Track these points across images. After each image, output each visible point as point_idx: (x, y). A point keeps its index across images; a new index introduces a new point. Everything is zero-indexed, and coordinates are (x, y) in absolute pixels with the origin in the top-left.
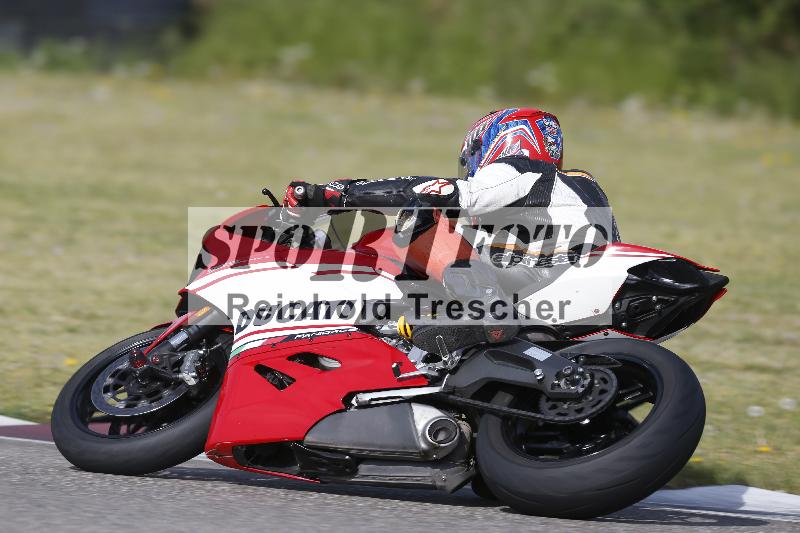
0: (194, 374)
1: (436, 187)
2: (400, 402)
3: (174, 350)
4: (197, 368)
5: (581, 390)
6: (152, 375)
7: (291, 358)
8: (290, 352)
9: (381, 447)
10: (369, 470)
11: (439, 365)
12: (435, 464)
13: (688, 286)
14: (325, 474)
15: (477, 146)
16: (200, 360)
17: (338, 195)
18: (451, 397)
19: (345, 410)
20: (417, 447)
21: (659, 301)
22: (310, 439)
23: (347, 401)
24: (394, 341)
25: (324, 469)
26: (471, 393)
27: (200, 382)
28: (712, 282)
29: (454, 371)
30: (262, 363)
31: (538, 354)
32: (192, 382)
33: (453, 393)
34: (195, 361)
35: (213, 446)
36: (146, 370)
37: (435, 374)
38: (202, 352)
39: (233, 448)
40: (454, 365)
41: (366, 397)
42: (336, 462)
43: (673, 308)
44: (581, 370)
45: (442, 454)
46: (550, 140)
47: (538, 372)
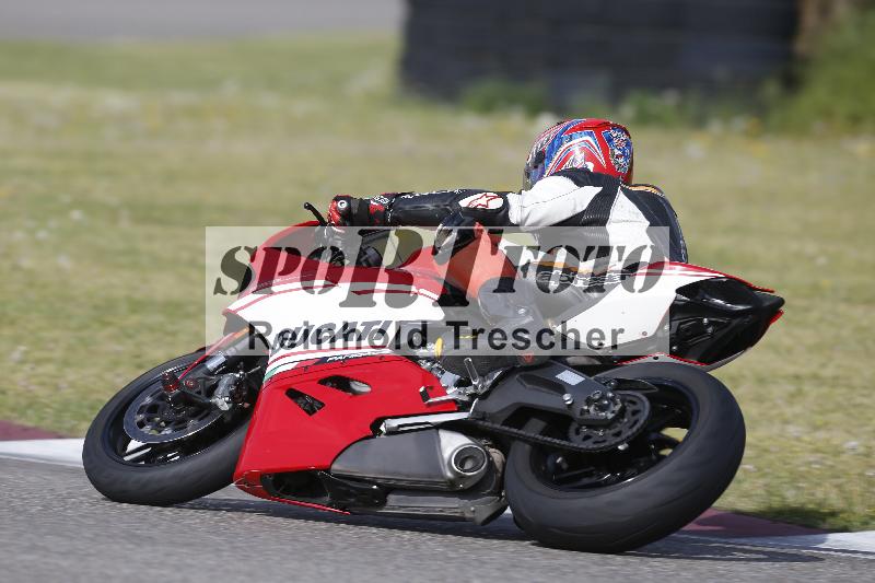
0: (227, 399)
1: (483, 201)
2: (427, 428)
3: (211, 373)
4: (231, 393)
5: (610, 416)
6: (185, 400)
7: (323, 382)
8: (322, 376)
9: (408, 476)
10: (398, 500)
11: (470, 390)
12: (463, 494)
13: (741, 307)
14: (354, 505)
15: (541, 158)
16: (235, 384)
17: (383, 209)
18: (481, 423)
19: (373, 437)
20: (443, 477)
21: (710, 323)
22: (336, 467)
23: (375, 427)
24: (429, 364)
25: (352, 500)
26: (503, 419)
27: (233, 408)
28: (767, 303)
29: (484, 397)
30: (293, 387)
31: (570, 378)
32: (226, 407)
33: (483, 419)
34: (229, 386)
35: (241, 475)
36: (178, 395)
37: (466, 399)
38: (238, 376)
39: (262, 476)
40: (485, 389)
41: (394, 423)
42: (363, 492)
43: (726, 330)
44: (611, 395)
45: (469, 484)
46: (617, 152)
47: (567, 397)
